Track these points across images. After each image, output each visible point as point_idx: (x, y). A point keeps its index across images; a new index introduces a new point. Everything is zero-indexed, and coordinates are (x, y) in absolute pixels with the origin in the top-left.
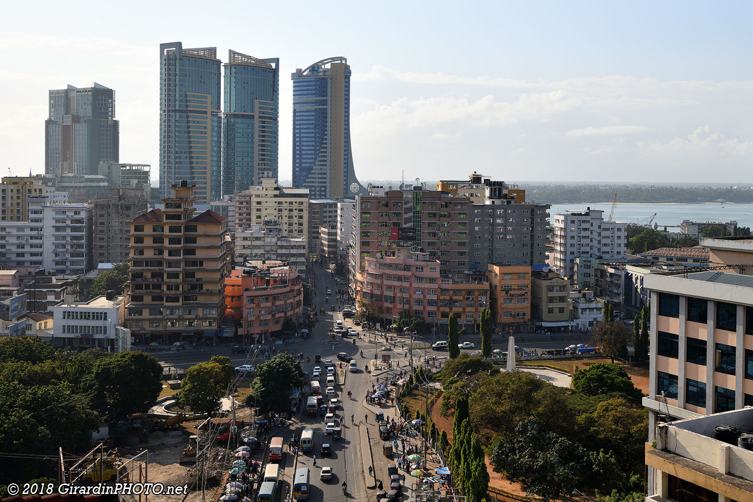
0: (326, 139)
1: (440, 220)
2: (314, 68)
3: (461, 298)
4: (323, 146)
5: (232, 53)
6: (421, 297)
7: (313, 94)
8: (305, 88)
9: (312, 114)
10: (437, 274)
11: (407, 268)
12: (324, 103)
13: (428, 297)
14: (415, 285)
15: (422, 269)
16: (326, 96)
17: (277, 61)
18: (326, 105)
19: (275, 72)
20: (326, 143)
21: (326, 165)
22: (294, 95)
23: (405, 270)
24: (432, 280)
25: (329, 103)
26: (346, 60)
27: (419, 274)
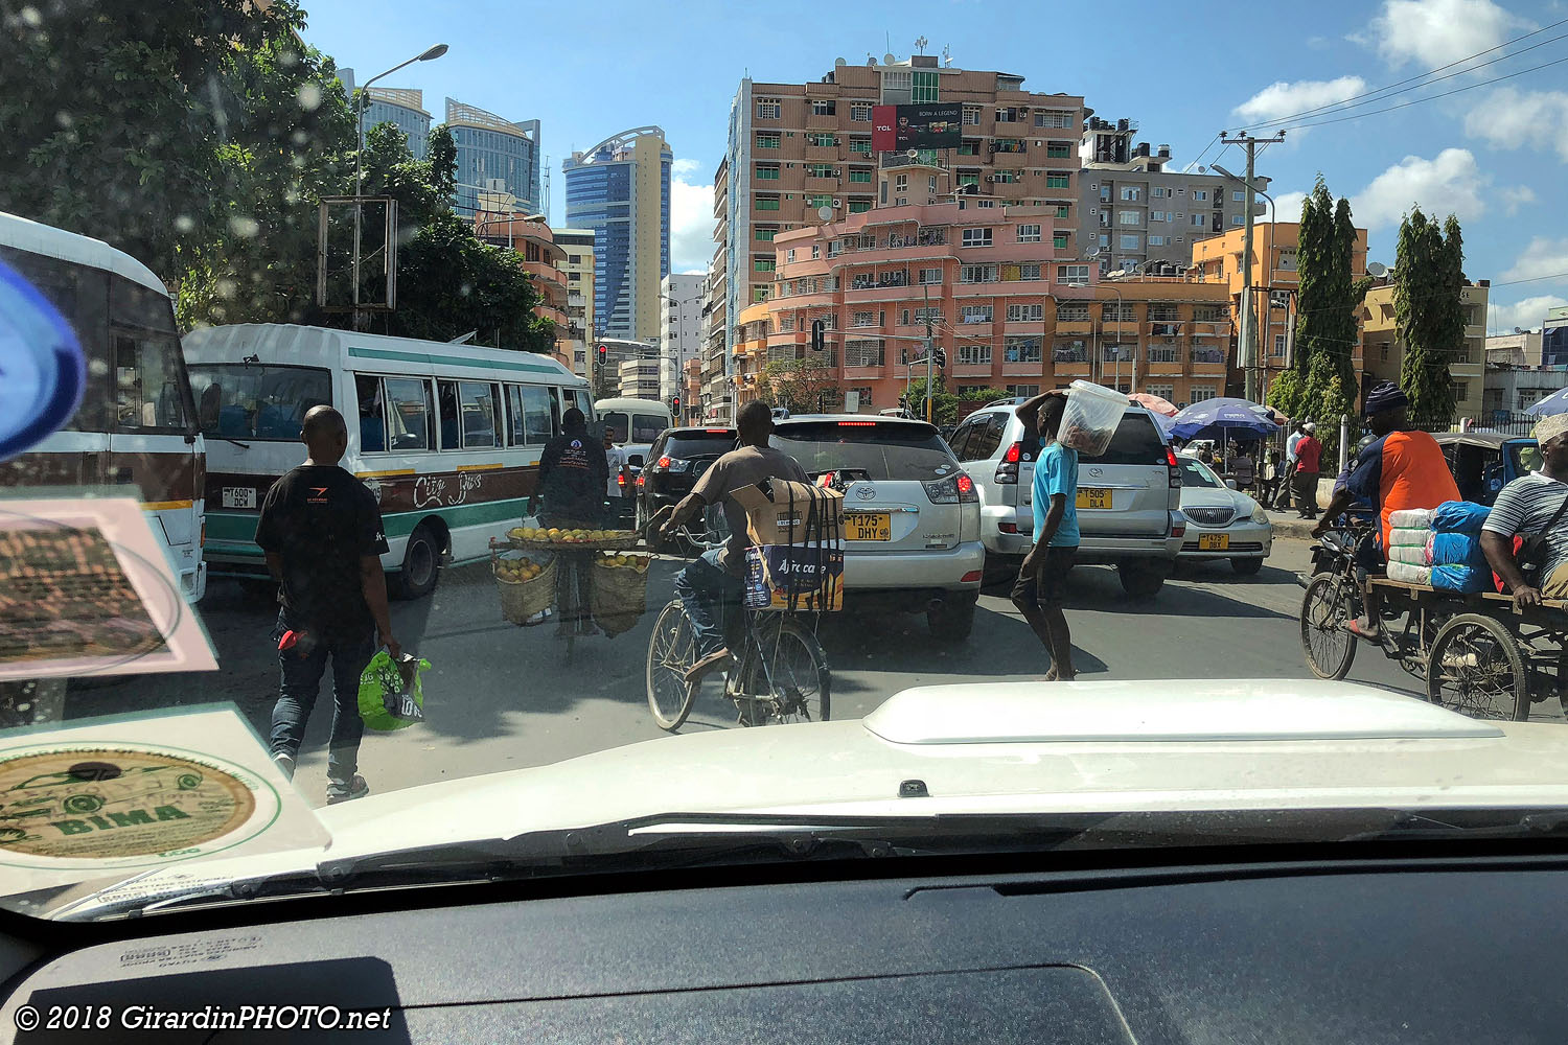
0: (627, 279)
2: (604, 152)
4: (622, 292)
5: (450, 103)
7: (603, 196)
8: (589, 186)
9: (601, 232)
12: (624, 210)
16: (627, 198)
17: (536, 125)
18: (627, 215)
19: (532, 148)
20: (626, 295)
21: (627, 328)
22: (569, 200)
25: (632, 211)
26: (663, 136)
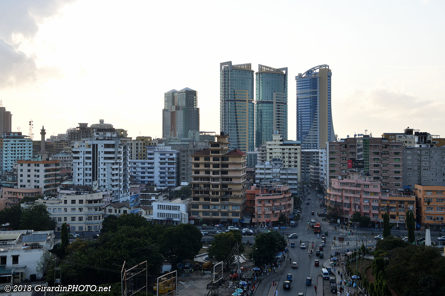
0: (317, 115)
1: (381, 156)
2: (309, 72)
3: (395, 206)
4: (315, 119)
5: (260, 67)
6: (368, 204)
7: (308, 88)
8: (304, 85)
9: (308, 100)
10: (378, 190)
11: (358, 185)
12: (315, 93)
13: (373, 204)
14: (364, 196)
15: (368, 186)
16: (316, 89)
17: (286, 69)
18: (316, 94)
19: (285, 76)
20: (316, 117)
21: (316, 130)
22: (297, 89)
23: (356, 186)
24: (375, 193)
25: (318, 93)
26: (328, 67)
27: (366, 189)
